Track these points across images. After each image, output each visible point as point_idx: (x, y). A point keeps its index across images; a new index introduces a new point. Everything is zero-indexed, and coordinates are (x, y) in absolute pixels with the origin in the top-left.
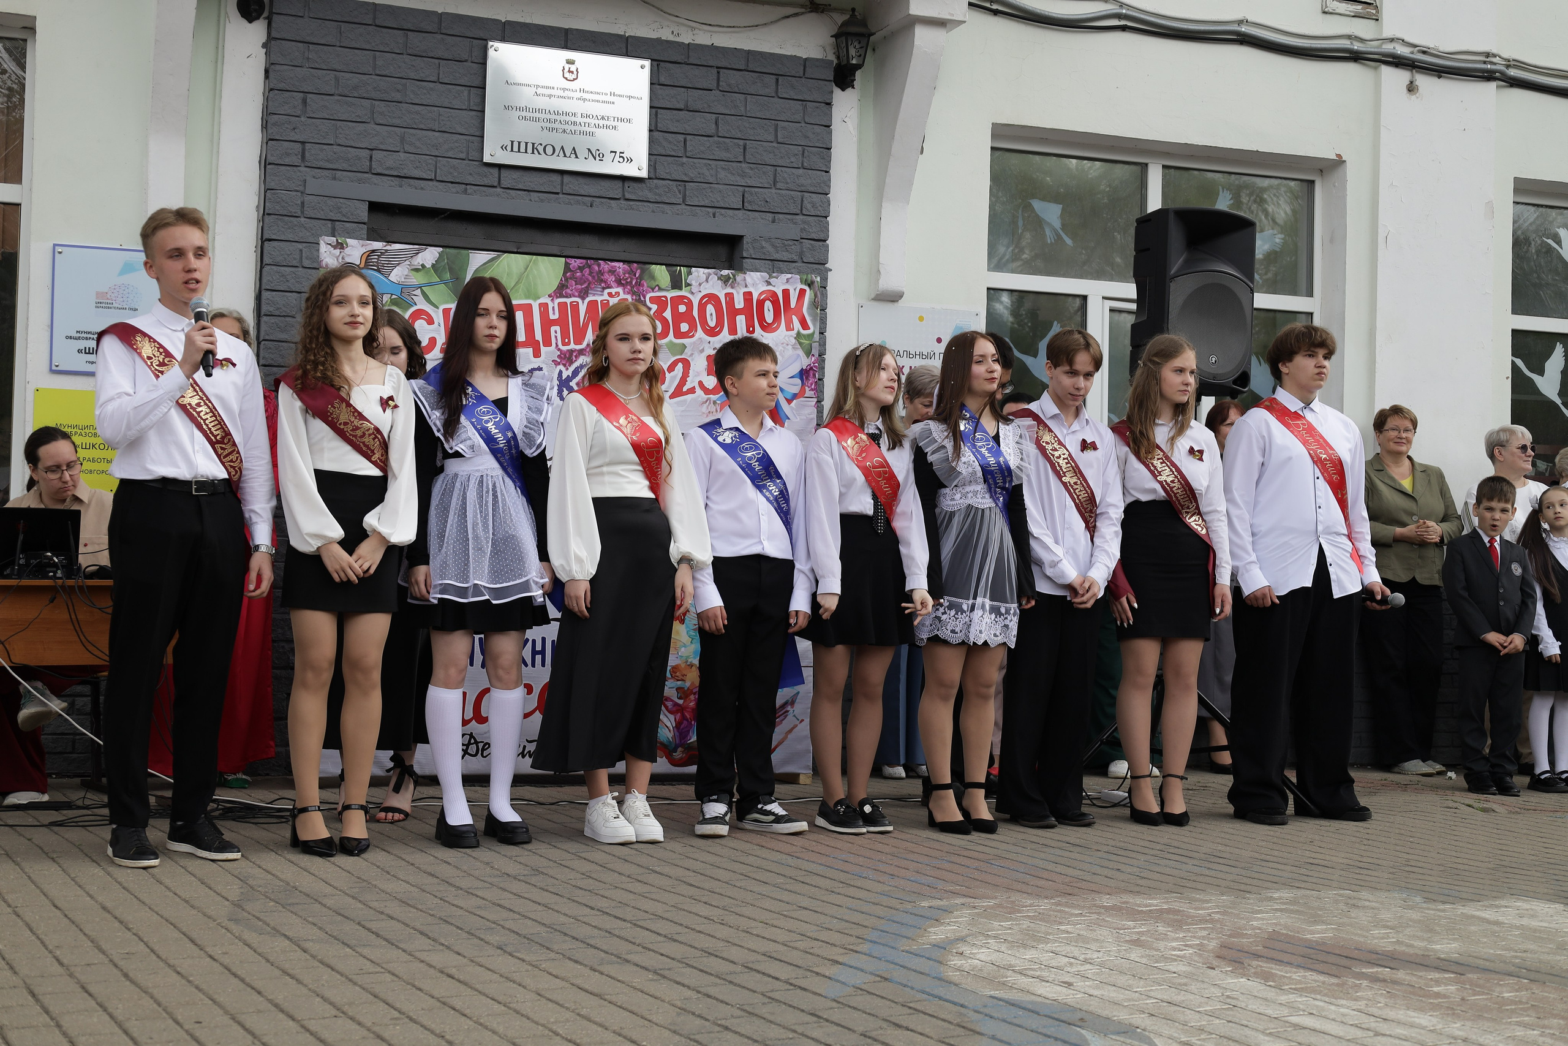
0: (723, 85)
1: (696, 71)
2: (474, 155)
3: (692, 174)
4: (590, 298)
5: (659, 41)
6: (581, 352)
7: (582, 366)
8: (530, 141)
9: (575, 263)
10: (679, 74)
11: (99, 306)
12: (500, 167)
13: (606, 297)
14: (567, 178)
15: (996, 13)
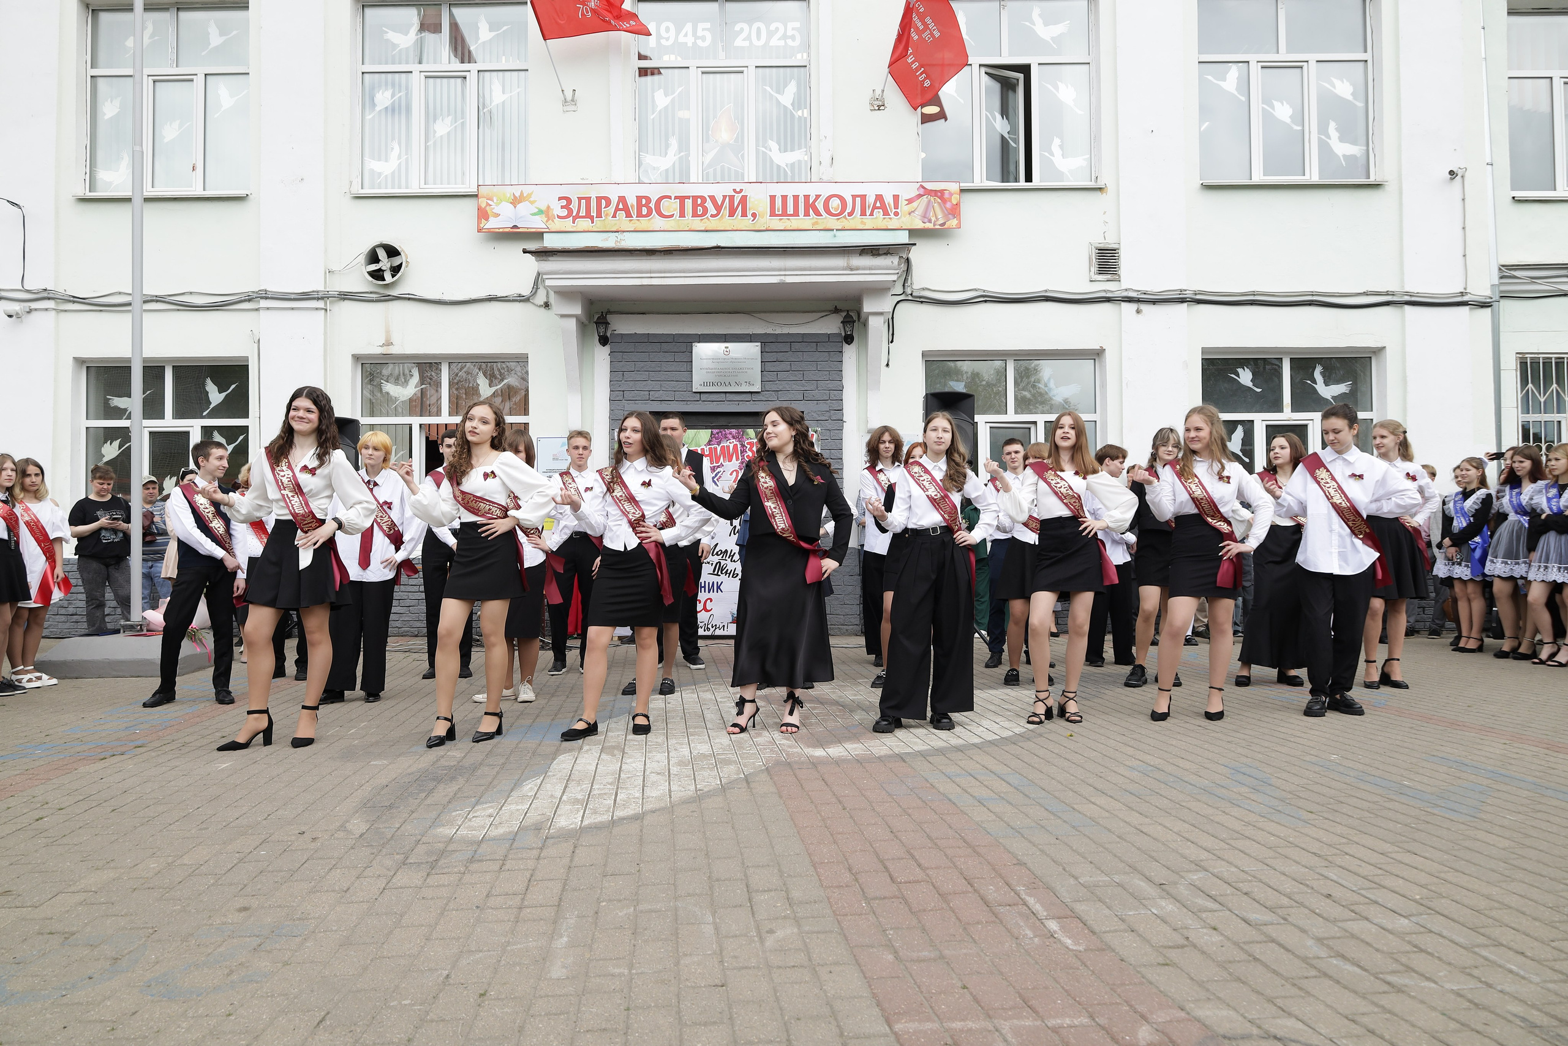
0: (793, 350)
1: (781, 345)
2: (689, 389)
3: (781, 388)
4: (722, 445)
5: (765, 334)
6: (718, 467)
7: (719, 472)
8: (711, 381)
9: (715, 431)
10: (773, 347)
11: (554, 459)
12: (700, 393)
13: (728, 444)
14: (727, 395)
15: (922, 302)
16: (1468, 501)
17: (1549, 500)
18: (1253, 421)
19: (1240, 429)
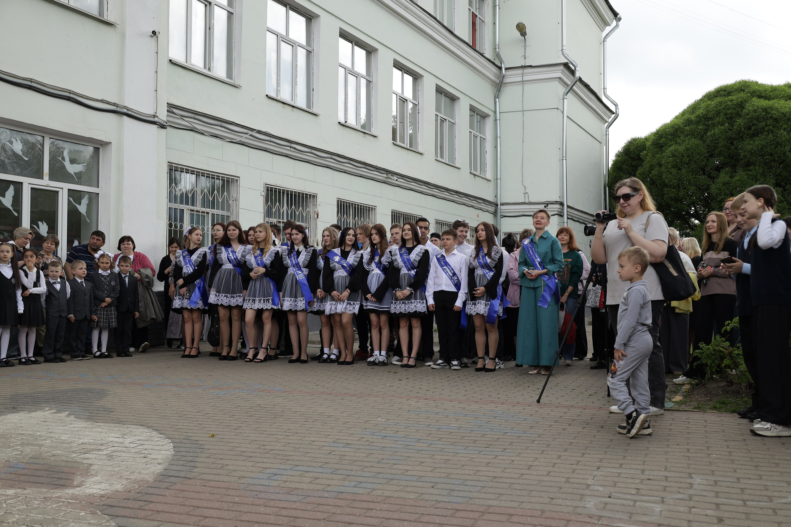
16: (193, 256)
17: (255, 257)
18: (22, 183)
19: (12, 188)
